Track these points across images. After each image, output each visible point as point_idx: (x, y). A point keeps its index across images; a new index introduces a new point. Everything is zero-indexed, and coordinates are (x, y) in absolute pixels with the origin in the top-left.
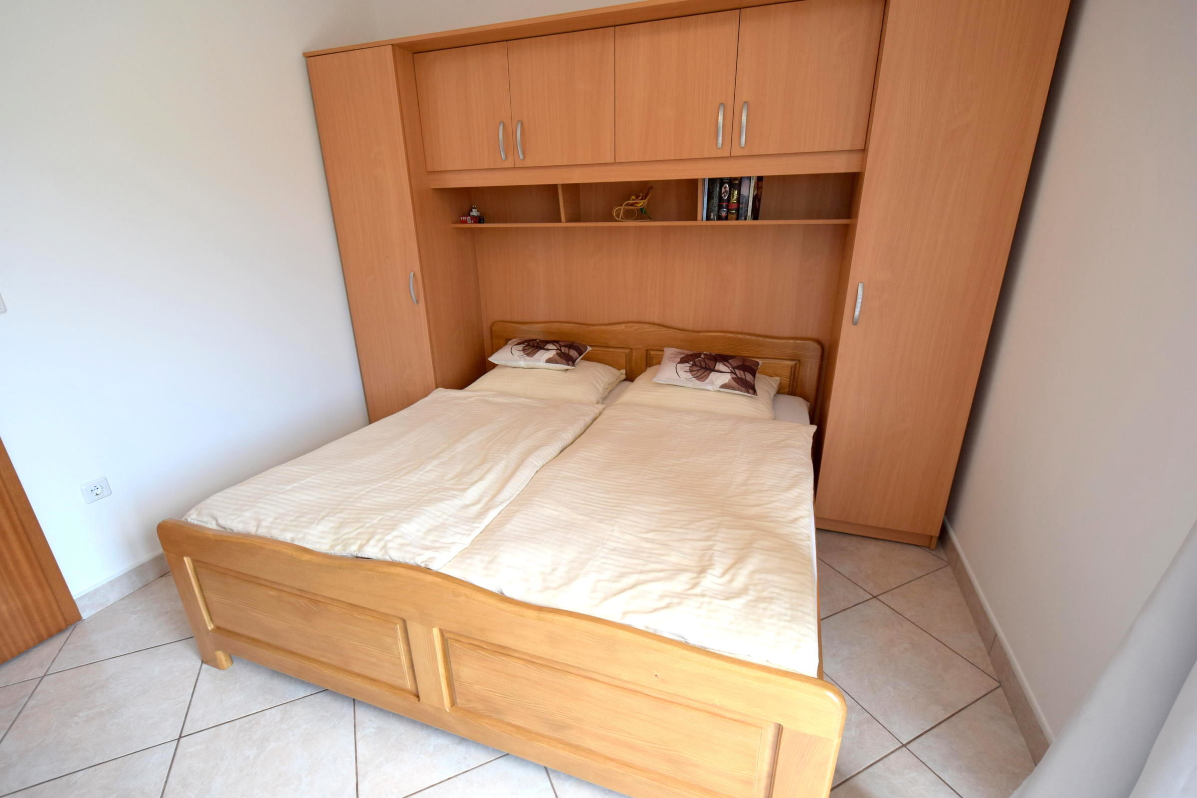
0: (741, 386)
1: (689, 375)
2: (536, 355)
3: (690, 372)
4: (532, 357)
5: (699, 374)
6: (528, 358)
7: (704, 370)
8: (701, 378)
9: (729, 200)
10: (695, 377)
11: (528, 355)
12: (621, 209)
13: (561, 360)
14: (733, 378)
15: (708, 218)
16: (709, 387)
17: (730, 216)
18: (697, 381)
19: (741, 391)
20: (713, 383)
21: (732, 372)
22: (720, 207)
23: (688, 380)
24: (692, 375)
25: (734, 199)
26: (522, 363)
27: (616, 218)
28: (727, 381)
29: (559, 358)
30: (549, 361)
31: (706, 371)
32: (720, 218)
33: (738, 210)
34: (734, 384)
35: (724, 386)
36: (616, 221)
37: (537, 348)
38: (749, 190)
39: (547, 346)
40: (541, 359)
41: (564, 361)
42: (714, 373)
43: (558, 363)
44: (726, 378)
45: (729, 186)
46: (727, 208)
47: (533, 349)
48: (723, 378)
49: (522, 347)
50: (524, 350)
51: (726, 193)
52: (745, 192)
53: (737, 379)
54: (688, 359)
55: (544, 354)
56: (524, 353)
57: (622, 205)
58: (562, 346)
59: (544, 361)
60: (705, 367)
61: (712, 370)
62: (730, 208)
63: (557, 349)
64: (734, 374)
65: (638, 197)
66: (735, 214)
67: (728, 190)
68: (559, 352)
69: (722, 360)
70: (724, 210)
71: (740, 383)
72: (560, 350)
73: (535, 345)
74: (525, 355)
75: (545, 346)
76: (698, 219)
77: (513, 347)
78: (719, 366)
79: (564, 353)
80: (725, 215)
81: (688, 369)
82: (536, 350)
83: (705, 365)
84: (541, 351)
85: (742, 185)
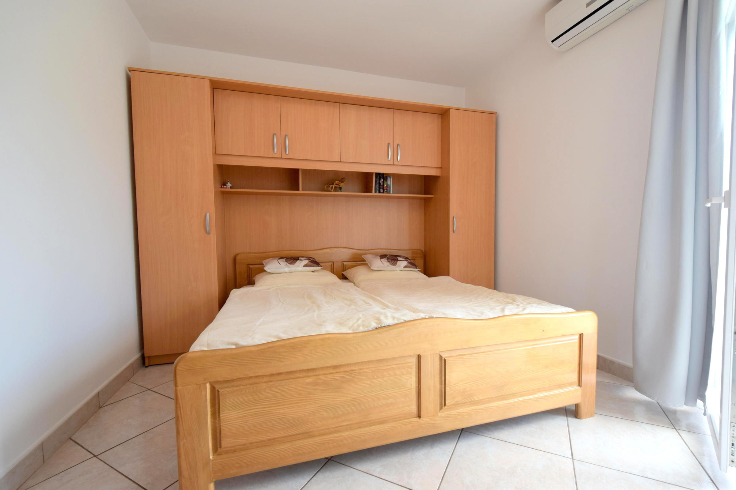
0: (413, 265)
1: (388, 264)
2: (296, 263)
5: (392, 263)
6: (291, 265)
7: (393, 261)
8: (394, 264)
9: (383, 185)
11: (290, 263)
12: (333, 186)
13: (314, 264)
14: (408, 263)
15: (375, 192)
16: (398, 269)
17: (384, 192)
18: (393, 266)
19: (413, 268)
20: (400, 266)
21: (406, 260)
22: (380, 189)
23: (388, 266)
24: (390, 263)
25: (385, 186)
26: (287, 270)
27: (331, 190)
28: (406, 264)
29: (312, 264)
30: (305, 266)
32: (380, 192)
33: (387, 190)
34: (410, 265)
35: (405, 267)
36: (331, 191)
37: (295, 260)
38: (390, 182)
39: (300, 258)
40: (300, 265)
41: (316, 265)
42: (398, 262)
43: (312, 267)
44: (405, 263)
45: (383, 178)
46: (383, 189)
47: (293, 260)
48: (403, 263)
49: (284, 260)
50: (287, 261)
51: (382, 181)
52: (389, 183)
53: (410, 263)
54: (383, 257)
55: (301, 262)
56: (287, 263)
57: (333, 184)
58: (309, 258)
59: (303, 266)
60: (394, 260)
61: (398, 260)
62: (384, 189)
63: (308, 259)
64: (407, 261)
65: (340, 182)
66: (386, 191)
67: (383, 180)
68: (310, 260)
69: (399, 256)
70: (381, 188)
71: (412, 264)
72: (310, 259)
73: (292, 258)
74: (289, 264)
75: (298, 258)
76: (371, 192)
77: (279, 260)
78: (399, 258)
79: (313, 261)
80: (382, 191)
81: (386, 261)
82: (295, 261)
83: (393, 259)
84: (298, 261)
85: (389, 179)
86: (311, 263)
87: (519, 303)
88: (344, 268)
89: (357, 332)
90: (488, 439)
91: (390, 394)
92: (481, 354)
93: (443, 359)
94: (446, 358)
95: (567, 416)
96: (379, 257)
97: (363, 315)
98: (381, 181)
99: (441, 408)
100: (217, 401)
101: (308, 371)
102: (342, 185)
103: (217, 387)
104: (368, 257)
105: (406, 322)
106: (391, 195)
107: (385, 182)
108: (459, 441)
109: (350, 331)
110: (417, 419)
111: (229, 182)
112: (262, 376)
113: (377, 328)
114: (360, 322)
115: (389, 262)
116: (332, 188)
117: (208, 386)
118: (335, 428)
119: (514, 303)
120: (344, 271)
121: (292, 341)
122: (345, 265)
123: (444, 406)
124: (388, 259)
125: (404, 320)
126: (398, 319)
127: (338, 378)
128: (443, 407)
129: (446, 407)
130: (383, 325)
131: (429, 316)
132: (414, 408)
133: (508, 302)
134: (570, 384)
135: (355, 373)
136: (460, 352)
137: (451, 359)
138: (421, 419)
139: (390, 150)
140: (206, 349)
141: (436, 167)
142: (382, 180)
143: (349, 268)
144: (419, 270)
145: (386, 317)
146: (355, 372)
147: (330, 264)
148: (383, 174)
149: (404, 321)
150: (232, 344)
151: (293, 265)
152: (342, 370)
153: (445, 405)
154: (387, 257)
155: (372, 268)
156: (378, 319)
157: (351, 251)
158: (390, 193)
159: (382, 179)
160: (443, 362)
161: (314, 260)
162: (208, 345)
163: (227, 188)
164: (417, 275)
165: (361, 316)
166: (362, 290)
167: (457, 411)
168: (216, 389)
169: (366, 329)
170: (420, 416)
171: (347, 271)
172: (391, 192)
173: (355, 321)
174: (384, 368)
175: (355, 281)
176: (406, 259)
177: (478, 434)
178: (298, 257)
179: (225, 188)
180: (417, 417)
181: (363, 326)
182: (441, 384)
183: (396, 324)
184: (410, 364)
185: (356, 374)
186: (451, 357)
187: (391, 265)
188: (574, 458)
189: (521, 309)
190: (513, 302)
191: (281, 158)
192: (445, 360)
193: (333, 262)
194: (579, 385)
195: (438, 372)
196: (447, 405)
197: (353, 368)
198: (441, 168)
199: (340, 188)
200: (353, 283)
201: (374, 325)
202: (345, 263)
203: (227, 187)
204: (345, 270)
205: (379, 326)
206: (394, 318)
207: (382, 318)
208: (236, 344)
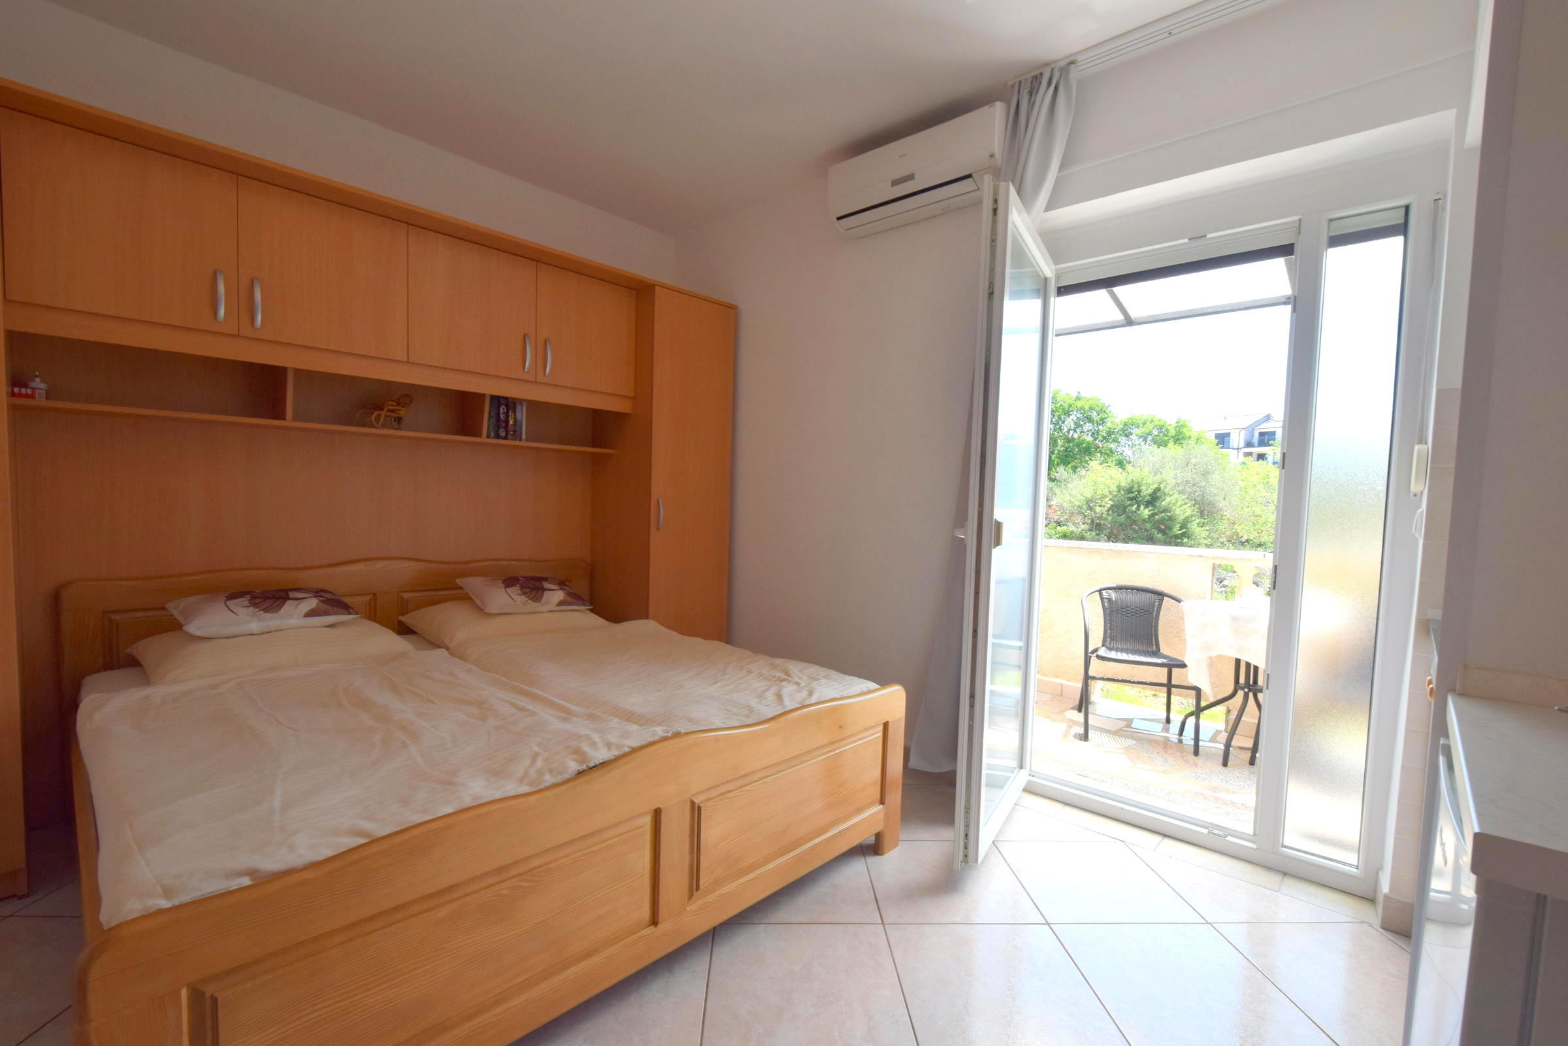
0: (577, 599)
1: (524, 598)
2: (282, 607)
3: (523, 594)
4: (277, 612)
5: (533, 595)
6: (268, 615)
7: (536, 591)
8: (537, 599)
9: (507, 421)
10: (530, 599)
11: (266, 610)
12: (380, 415)
13: (334, 608)
14: (566, 594)
15: (489, 436)
16: (545, 608)
17: (509, 437)
18: (533, 603)
19: (578, 605)
20: (549, 602)
21: (561, 589)
22: (499, 427)
23: (525, 604)
24: (528, 597)
25: (511, 422)
26: (254, 626)
27: (375, 424)
28: (562, 598)
29: (329, 606)
30: (311, 614)
31: (537, 592)
32: (498, 437)
33: (515, 431)
34: (570, 599)
35: (561, 603)
36: (375, 427)
37: (278, 599)
38: (522, 414)
39: (292, 595)
40: (293, 615)
41: (341, 610)
42: (546, 592)
43: (330, 615)
44: (559, 595)
45: (507, 405)
46: (506, 427)
47: (272, 601)
48: (556, 596)
49: (245, 601)
50: (255, 605)
51: (504, 412)
52: (519, 416)
53: (569, 594)
54: (510, 582)
55: (298, 605)
56: (257, 610)
57: (382, 410)
58: (317, 592)
59: (302, 615)
60: (536, 589)
61: (544, 590)
62: (508, 429)
63: (316, 596)
64: (565, 590)
65: (398, 404)
66: (513, 435)
67: (505, 410)
68: (321, 599)
69: (546, 579)
70: (503, 428)
71: (575, 598)
72: (322, 596)
73: (267, 595)
74: (261, 612)
75: (288, 594)
76: (480, 436)
77: (228, 603)
78: (547, 585)
79: (331, 600)
80: (503, 433)
81: (519, 592)
82: (278, 602)
83: (533, 586)
84: (289, 602)
85: (518, 407)
86: (325, 606)
87: (797, 679)
88: (405, 608)
89: (541, 787)
90: (761, 928)
91: (605, 896)
92: (755, 784)
93: (697, 806)
94: (702, 803)
95: (864, 856)
96: (502, 585)
97: (539, 745)
98: (501, 411)
99: (691, 896)
100: (209, 1023)
101: (439, 893)
102: (403, 412)
103: (209, 990)
104: (472, 584)
105: (634, 750)
106: (524, 443)
107: (510, 414)
108: (714, 945)
109: (525, 789)
110: (652, 929)
111: (37, 376)
112: (331, 933)
113: (580, 773)
114: (539, 763)
115: (524, 594)
116: (378, 417)
117: (184, 993)
118: (495, 996)
119: (791, 679)
120: (403, 614)
121: (406, 836)
122: (407, 600)
123: (697, 891)
124: (522, 587)
125: (629, 747)
126: (618, 746)
127: (506, 892)
128: (695, 893)
129: (698, 893)
130: (592, 764)
131: (673, 732)
132: (645, 912)
133: (779, 677)
134: (870, 805)
135: (541, 872)
136: (724, 789)
137: (710, 803)
138: (658, 926)
139: (528, 348)
140: (165, 904)
141: (623, 396)
142: (503, 409)
143: (420, 607)
144: (589, 608)
145: (593, 744)
146: (539, 870)
147: (367, 598)
148: (506, 398)
149: (630, 749)
150: (240, 874)
151: (274, 615)
152: (514, 872)
153: (698, 888)
154: (520, 582)
155: (487, 610)
156: (579, 753)
157: (421, 565)
158: (520, 440)
159: (503, 406)
160: (696, 811)
161: (334, 597)
162: (168, 893)
163: (32, 396)
164: (584, 618)
165: (536, 748)
166: (483, 671)
167: (717, 893)
168: (208, 995)
169: (559, 779)
170: (656, 921)
171: (411, 614)
172: (524, 437)
173: (528, 762)
174: (597, 849)
175: (446, 641)
176: (562, 584)
177: (742, 924)
178: (286, 591)
179: (27, 396)
180: (650, 926)
181: (551, 771)
182: (691, 852)
183: (617, 759)
184: (641, 830)
185: (542, 874)
186: (709, 799)
187: (530, 601)
188: (885, 922)
189: (805, 693)
190: (787, 678)
191: (239, 335)
192: (699, 808)
193: (375, 594)
194: (882, 802)
195: (688, 832)
196: (701, 888)
197: (535, 863)
198: (633, 398)
199: (399, 420)
200: (444, 650)
201: (573, 766)
202: (406, 595)
203: (33, 392)
204: (407, 613)
205: (584, 767)
206: (609, 745)
207: (586, 748)
208: (251, 873)
